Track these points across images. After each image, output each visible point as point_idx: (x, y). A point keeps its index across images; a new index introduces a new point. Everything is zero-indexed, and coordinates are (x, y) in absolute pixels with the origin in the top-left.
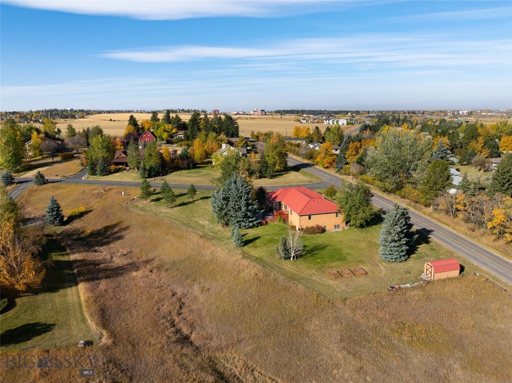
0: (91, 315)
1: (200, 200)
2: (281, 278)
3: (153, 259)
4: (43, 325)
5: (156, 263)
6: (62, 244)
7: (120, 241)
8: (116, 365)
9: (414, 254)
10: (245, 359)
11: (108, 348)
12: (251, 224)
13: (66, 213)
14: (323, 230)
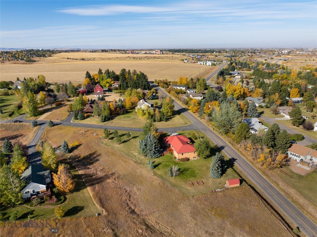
0: (97, 202)
1: (132, 139)
2: (169, 185)
3: (115, 173)
4: (80, 207)
5: (116, 175)
6: (73, 165)
7: (98, 162)
8: (111, 223)
9: (224, 174)
10: (156, 219)
11: (106, 216)
12: (157, 156)
13: (70, 146)
14: (188, 159)
